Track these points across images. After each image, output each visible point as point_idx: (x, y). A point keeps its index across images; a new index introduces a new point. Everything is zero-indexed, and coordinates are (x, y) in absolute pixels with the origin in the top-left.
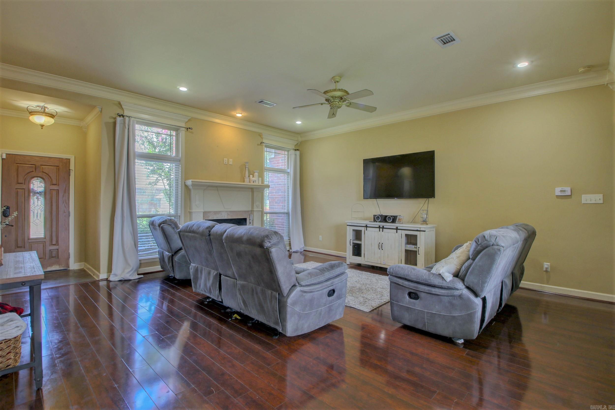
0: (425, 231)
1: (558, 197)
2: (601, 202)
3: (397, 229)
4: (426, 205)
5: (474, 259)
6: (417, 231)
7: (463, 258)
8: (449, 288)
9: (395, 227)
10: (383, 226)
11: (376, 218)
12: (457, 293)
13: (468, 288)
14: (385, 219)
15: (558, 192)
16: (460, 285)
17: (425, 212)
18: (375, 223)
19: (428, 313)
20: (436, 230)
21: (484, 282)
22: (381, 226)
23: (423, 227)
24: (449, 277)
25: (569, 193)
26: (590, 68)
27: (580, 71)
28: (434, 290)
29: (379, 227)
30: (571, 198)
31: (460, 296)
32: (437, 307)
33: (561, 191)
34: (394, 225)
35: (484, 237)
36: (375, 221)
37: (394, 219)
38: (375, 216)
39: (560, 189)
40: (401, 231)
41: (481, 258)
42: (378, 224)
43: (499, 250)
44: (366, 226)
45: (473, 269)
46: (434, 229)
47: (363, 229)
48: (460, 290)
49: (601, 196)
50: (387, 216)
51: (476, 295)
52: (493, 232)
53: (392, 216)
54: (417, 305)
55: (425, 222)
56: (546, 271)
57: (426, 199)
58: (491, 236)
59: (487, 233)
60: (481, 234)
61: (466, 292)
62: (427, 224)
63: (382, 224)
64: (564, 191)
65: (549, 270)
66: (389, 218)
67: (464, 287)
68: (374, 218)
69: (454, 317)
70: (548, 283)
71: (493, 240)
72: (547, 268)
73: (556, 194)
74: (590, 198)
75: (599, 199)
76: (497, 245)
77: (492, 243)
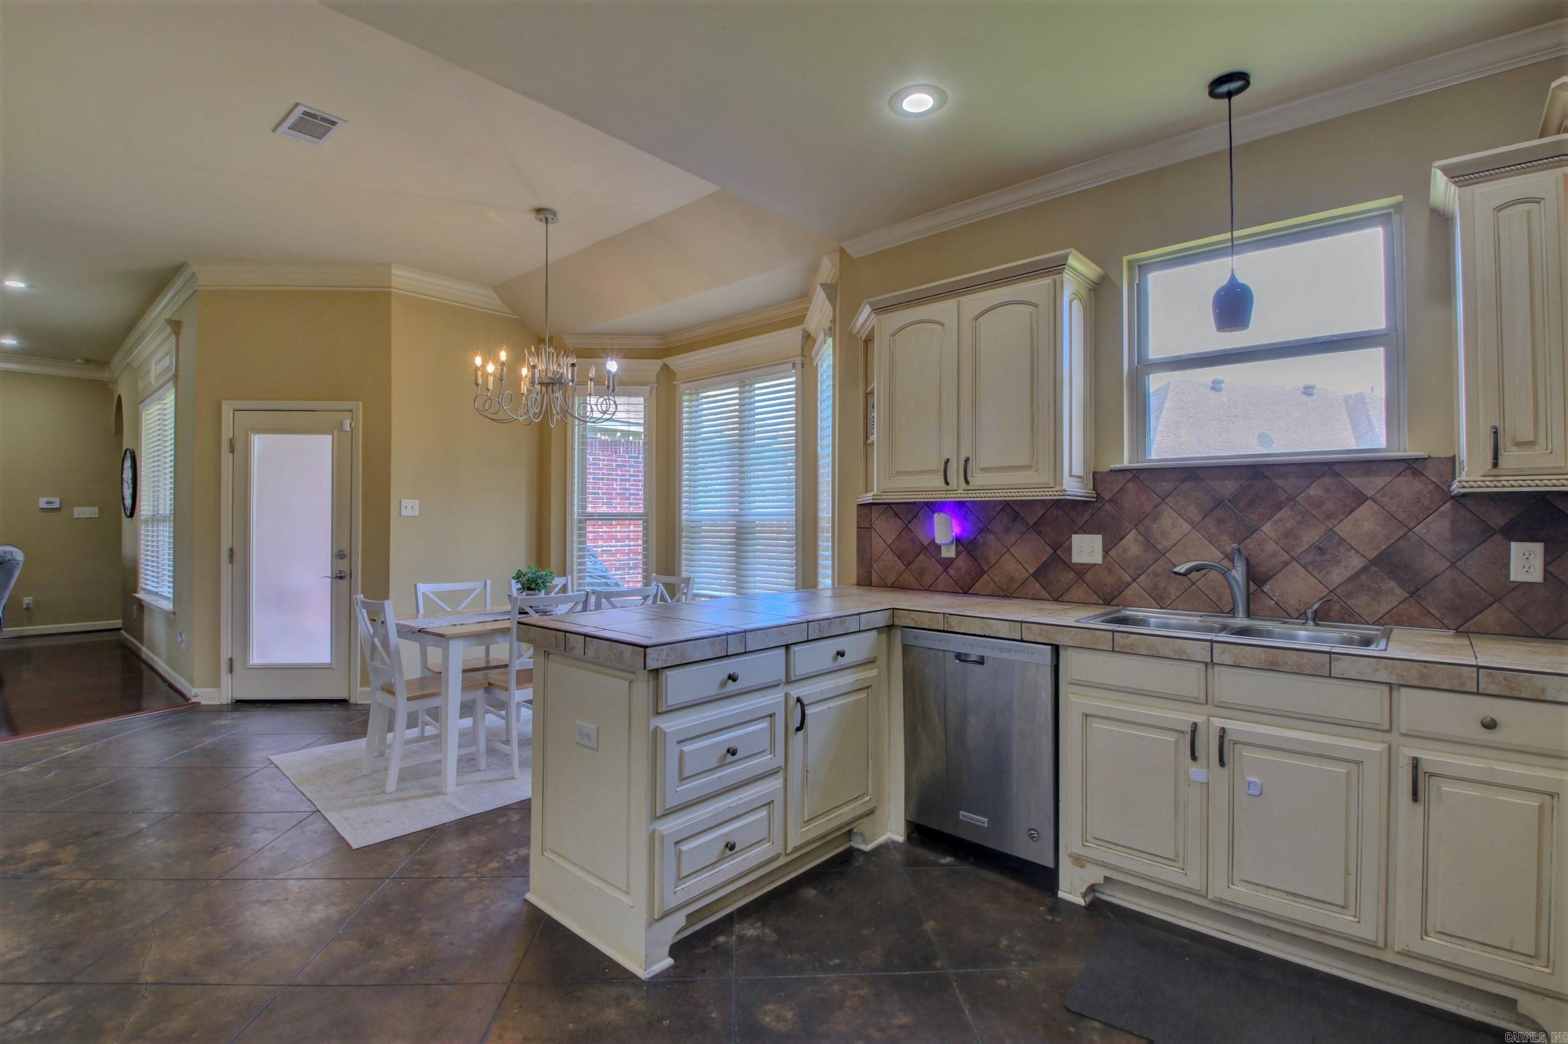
1: (43, 509)
2: (97, 516)
15: (42, 503)
25: (57, 505)
26: (88, 361)
27: (78, 361)
30: (60, 511)
33: (48, 503)
39: (46, 499)
49: (95, 510)
56: (27, 609)
64: (52, 503)
65: (31, 606)
70: (30, 623)
72: (28, 604)
73: (41, 507)
74: (80, 512)
75: (95, 513)
76: (14, 560)
77: (7, 559)
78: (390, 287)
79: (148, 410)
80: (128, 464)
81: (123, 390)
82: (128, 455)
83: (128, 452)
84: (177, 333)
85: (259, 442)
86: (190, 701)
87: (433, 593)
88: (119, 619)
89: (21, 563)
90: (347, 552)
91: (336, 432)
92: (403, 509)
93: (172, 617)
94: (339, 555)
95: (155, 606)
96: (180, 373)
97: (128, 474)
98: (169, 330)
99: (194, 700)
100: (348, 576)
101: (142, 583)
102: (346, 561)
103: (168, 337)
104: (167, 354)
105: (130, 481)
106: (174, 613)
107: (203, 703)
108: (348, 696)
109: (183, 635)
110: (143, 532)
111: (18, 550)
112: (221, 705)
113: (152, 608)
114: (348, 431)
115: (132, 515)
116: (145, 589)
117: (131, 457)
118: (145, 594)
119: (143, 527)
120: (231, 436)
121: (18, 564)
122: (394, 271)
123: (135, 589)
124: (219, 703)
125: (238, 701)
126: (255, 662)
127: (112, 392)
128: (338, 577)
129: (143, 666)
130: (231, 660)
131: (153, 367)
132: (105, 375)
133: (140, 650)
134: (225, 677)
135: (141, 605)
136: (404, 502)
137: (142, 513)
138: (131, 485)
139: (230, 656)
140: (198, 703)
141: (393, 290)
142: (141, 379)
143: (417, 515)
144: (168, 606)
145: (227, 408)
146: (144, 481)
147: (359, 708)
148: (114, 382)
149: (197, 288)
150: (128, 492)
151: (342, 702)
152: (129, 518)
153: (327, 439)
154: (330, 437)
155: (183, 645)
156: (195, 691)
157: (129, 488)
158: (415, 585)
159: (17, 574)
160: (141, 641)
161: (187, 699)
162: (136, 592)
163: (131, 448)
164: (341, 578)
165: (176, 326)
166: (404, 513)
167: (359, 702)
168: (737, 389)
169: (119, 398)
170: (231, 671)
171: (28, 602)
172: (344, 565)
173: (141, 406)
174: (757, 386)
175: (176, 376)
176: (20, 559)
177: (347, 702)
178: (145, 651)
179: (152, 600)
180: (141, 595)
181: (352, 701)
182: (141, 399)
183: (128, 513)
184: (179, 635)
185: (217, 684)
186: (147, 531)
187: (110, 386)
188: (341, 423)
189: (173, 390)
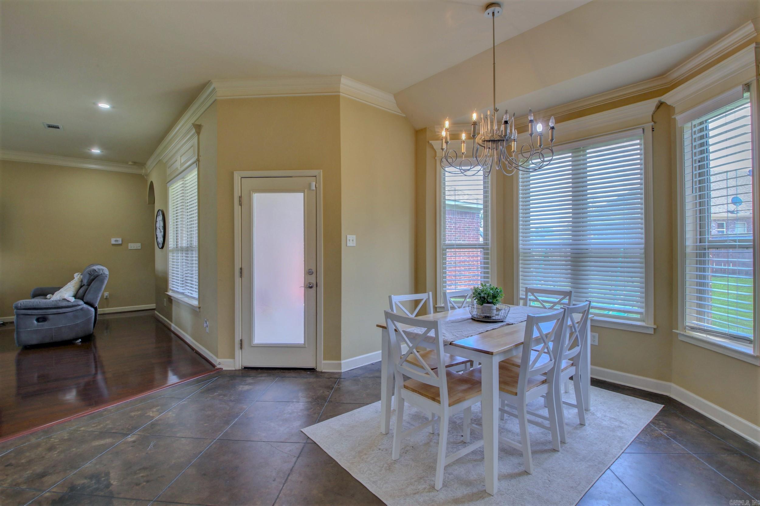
1: (113, 245)
2: (140, 248)
5: (88, 285)
13: (86, 303)
15: (113, 242)
16: (81, 302)
19: (55, 328)
24: (72, 299)
25: (120, 242)
26: (135, 163)
27: (129, 163)
28: (61, 311)
30: (122, 245)
31: (82, 309)
33: (115, 241)
39: (114, 239)
48: (82, 305)
49: (139, 244)
54: (44, 325)
56: (106, 299)
58: (99, 269)
61: (85, 306)
64: (117, 241)
65: (108, 297)
67: (83, 303)
69: (76, 325)
70: (107, 307)
71: (101, 272)
72: (107, 296)
73: (112, 243)
74: (133, 246)
75: (139, 246)
76: (104, 274)
77: (100, 273)
78: (340, 92)
79: (172, 187)
80: (160, 218)
81: (154, 178)
82: (160, 212)
83: (160, 211)
84: (198, 133)
85: (257, 197)
86: (216, 367)
87: (400, 302)
88: (154, 304)
89: (108, 276)
90: (314, 270)
91: (306, 191)
92: (348, 241)
93: (198, 310)
94: (309, 272)
95: (181, 300)
96: (200, 158)
97: (160, 224)
98: (194, 131)
99: (218, 367)
100: (315, 286)
101: (170, 286)
102: (314, 275)
103: (193, 135)
104: (192, 146)
105: (161, 228)
106: (199, 308)
107: (224, 369)
108: (315, 366)
109: (207, 323)
110: (170, 257)
111: (106, 268)
112: (235, 370)
113: (178, 302)
114: (313, 190)
115: (162, 247)
116: (172, 290)
117: (162, 214)
118: (172, 292)
119: (170, 254)
120: (240, 195)
121: (106, 276)
122: (342, 80)
123: (166, 289)
124: (234, 369)
125: (245, 368)
126: (256, 342)
127: (146, 181)
128: (309, 286)
129: (173, 335)
130: (241, 340)
131: (179, 159)
132: (143, 172)
133: (170, 325)
134: (238, 352)
135: (170, 299)
136: (348, 237)
137: (170, 246)
138: (162, 231)
139: (241, 338)
140: (221, 369)
141: (341, 94)
142: (168, 168)
144: (195, 303)
145: (237, 176)
146: (170, 227)
147: (326, 375)
148: (147, 175)
149: (216, 98)
150: (160, 235)
151: (312, 370)
152: (161, 249)
153: (300, 196)
154: (303, 194)
155: (207, 329)
156: (219, 360)
157: (161, 232)
158: (390, 297)
159: (106, 282)
160: (170, 319)
161: (214, 366)
162: (167, 291)
163: (161, 209)
164: (311, 287)
165: (198, 128)
166: (348, 245)
167: (323, 371)
168: (570, 154)
169: (152, 184)
170: (241, 348)
171: (106, 295)
172: (313, 280)
173: (168, 184)
174: (588, 151)
175: (198, 160)
176: (107, 274)
177: (315, 370)
178: (173, 327)
179: (180, 298)
180: (170, 293)
181: (318, 369)
182: (167, 182)
183: (161, 246)
184: (205, 322)
185: (233, 356)
186: (174, 256)
187: (145, 177)
188: (310, 185)
189: (196, 169)
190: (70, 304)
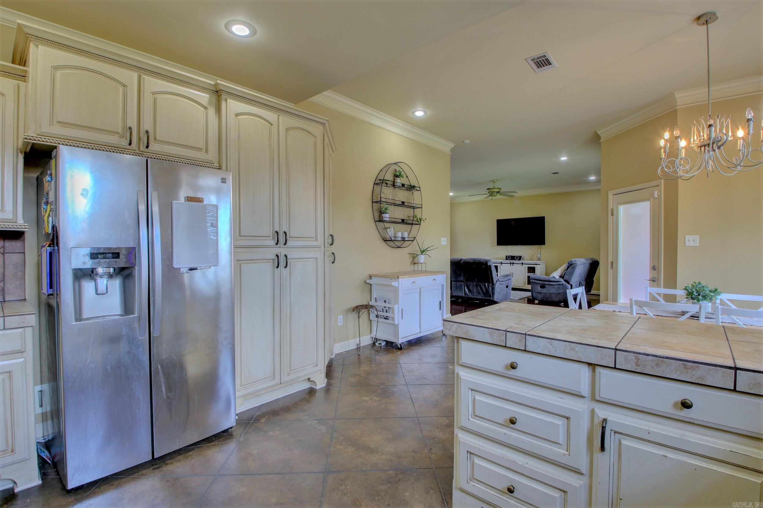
0: (540, 264)
3: (522, 264)
4: (539, 249)
5: (567, 270)
6: (535, 264)
7: (563, 270)
8: (558, 282)
9: (521, 263)
10: (513, 263)
11: (507, 258)
12: (560, 283)
13: (565, 281)
14: (513, 258)
16: (562, 280)
17: (539, 253)
18: (507, 261)
19: (549, 293)
20: (546, 264)
21: (571, 278)
22: (512, 263)
23: (539, 262)
24: (557, 277)
28: (551, 283)
29: (511, 263)
31: (562, 284)
32: (553, 290)
34: (521, 262)
35: (571, 261)
36: (506, 259)
37: (520, 258)
38: (507, 256)
40: (525, 265)
41: (570, 269)
42: (509, 261)
43: (577, 265)
44: (502, 263)
45: (567, 273)
46: (545, 264)
47: (499, 265)
50: (515, 256)
51: (569, 283)
52: (575, 259)
53: (518, 256)
54: (544, 291)
55: (539, 259)
57: (539, 246)
59: (572, 260)
60: (570, 260)
61: (564, 283)
62: (540, 261)
63: (512, 261)
66: (516, 257)
67: (563, 281)
68: (506, 258)
69: (560, 293)
71: (575, 262)
85: (622, 210)
90: (657, 267)
91: (652, 199)
92: (687, 242)
94: (653, 268)
100: (657, 280)
102: (657, 272)
114: (656, 198)
120: (612, 208)
122: (677, 96)
128: (652, 280)
136: (687, 237)
141: (677, 107)
143: (698, 245)
145: (610, 194)
149: (601, 141)
153: (648, 204)
154: (649, 202)
164: (654, 281)
166: (687, 244)
172: (655, 274)
188: (653, 194)
190: (556, 280)
